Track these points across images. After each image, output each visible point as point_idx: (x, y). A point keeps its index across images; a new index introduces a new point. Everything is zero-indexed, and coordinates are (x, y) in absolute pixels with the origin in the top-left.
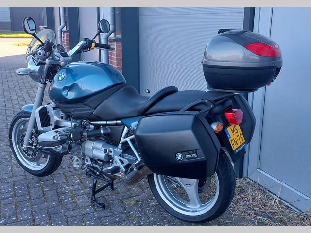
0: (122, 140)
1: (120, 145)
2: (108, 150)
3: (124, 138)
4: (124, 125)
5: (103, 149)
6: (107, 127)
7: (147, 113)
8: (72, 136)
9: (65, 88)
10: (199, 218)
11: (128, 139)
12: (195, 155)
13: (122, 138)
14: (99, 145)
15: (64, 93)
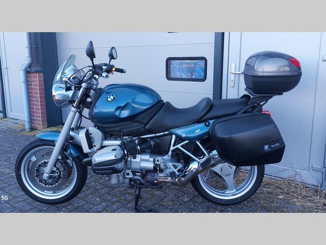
0: (172, 148)
1: (170, 152)
2: (156, 160)
3: (174, 146)
4: (171, 134)
5: (152, 159)
6: (155, 139)
7: (202, 120)
8: (126, 153)
9: (118, 108)
10: (241, 199)
11: (179, 146)
12: (278, 144)
13: (171, 146)
14: (147, 157)
15: (117, 113)
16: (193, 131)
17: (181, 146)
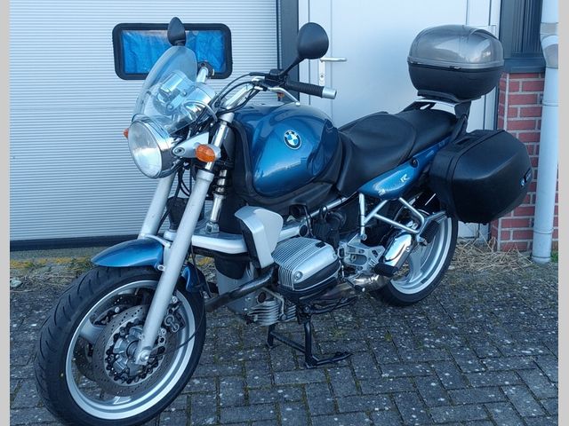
0: (364, 221)
1: (363, 229)
11: (374, 214)
13: (363, 217)
16: (398, 181)
17: (378, 213)
